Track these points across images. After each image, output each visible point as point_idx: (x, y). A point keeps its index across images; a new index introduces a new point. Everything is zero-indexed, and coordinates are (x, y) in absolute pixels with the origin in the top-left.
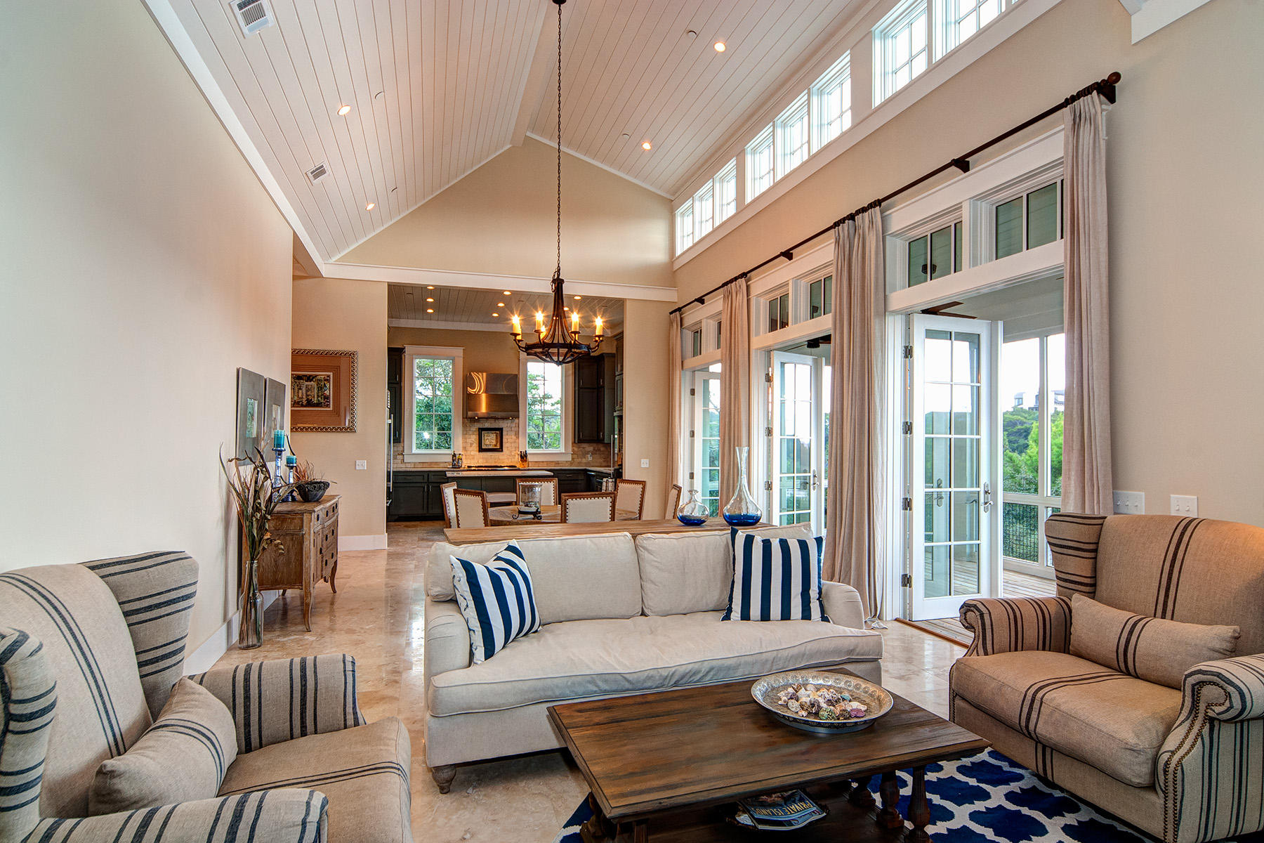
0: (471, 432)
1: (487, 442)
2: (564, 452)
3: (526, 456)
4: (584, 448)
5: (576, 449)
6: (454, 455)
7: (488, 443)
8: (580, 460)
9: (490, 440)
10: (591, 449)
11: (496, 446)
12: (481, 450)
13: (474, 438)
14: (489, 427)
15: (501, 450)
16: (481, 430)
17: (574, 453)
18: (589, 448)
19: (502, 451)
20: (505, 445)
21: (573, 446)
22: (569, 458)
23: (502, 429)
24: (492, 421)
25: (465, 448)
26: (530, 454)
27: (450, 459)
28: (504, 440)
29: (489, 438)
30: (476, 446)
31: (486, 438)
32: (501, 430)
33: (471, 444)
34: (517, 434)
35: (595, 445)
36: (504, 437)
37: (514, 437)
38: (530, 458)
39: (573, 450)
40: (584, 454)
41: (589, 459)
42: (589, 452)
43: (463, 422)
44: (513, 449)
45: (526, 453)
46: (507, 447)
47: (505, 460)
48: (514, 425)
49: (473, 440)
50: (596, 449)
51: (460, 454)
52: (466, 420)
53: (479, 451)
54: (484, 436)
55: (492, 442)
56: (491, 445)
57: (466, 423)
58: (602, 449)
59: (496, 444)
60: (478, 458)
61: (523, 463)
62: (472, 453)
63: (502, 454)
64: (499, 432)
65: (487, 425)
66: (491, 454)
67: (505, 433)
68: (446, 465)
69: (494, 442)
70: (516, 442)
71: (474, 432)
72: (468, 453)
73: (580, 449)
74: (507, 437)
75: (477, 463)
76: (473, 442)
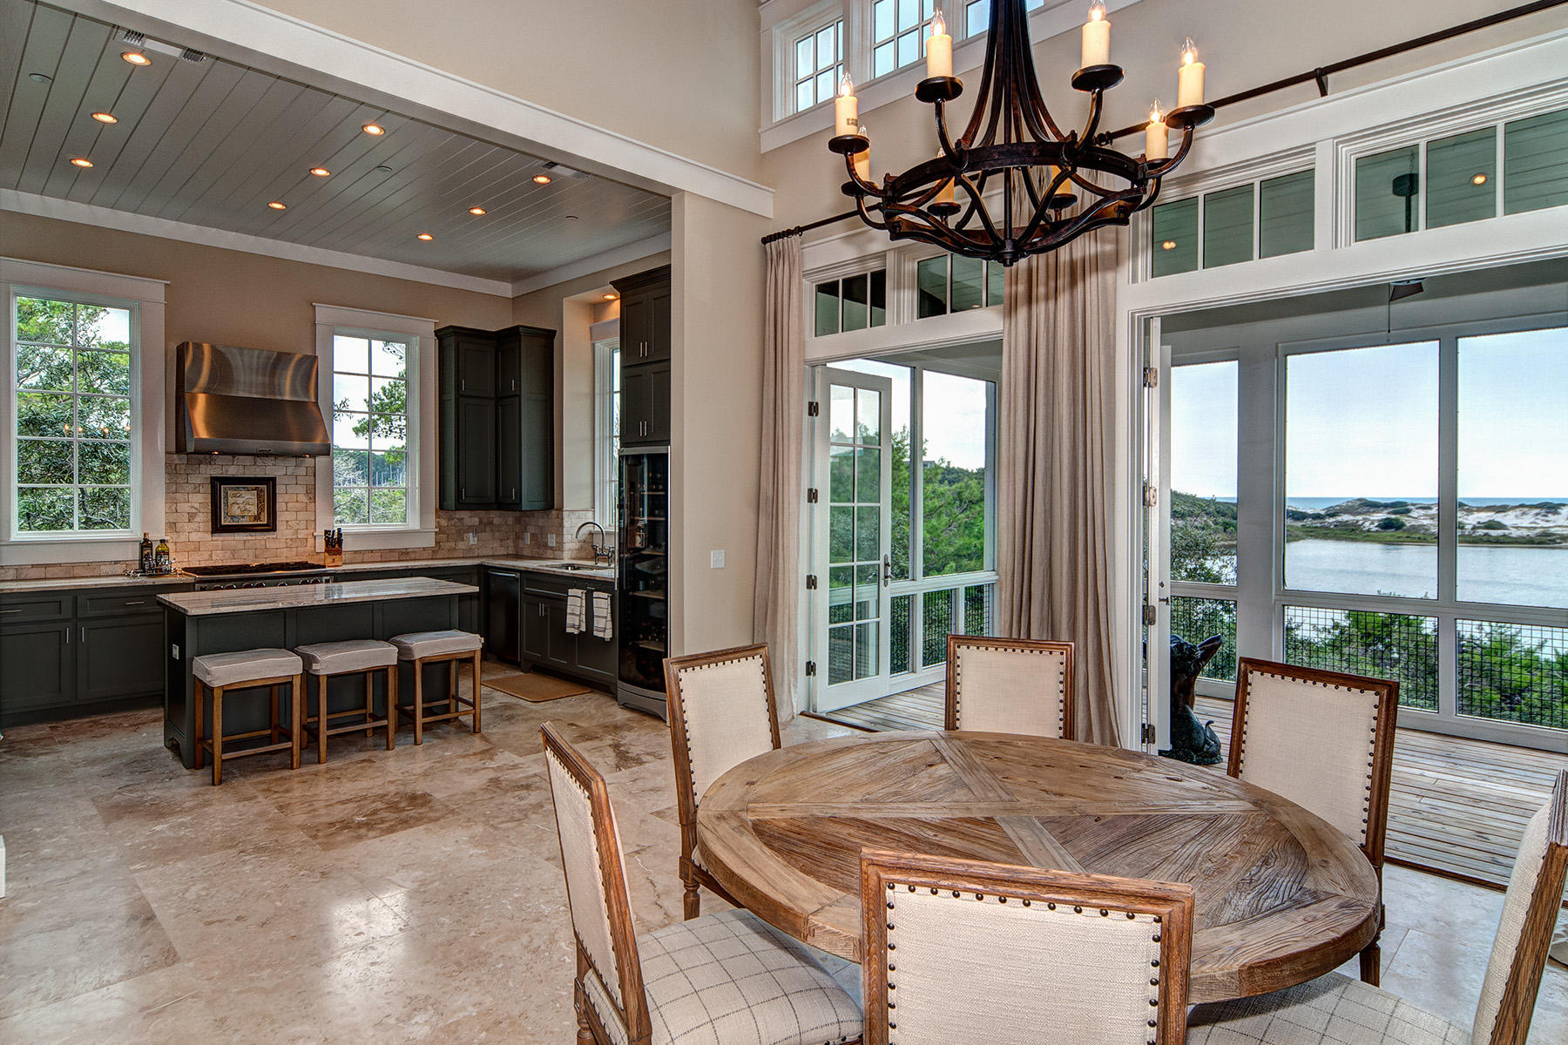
0: (190, 488)
1: (236, 511)
2: (417, 527)
3: (340, 541)
4: (461, 520)
5: (444, 523)
6: (146, 544)
7: (238, 512)
8: (453, 544)
9: (243, 504)
10: (476, 521)
11: (257, 518)
12: (217, 528)
13: (199, 501)
14: (240, 475)
15: (271, 527)
16: (217, 483)
17: (441, 531)
18: (470, 518)
19: (274, 529)
20: (281, 517)
21: (438, 516)
22: (430, 542)
23: (274, 480)
24: (249, 460)
25: (172, 526)
26: (347, 534)
27: (133, 554)
28: (280, 506)
29: (240, 500)
30: (204, 518)
31: (231, 500)
32: (271, 482)
33: (191, 517)
34: (311, 493)
35: (482, 513)
36: (279, 499)
37: (303, 498)
38: (347, 546)
39: (438, 525)
40: (460, 534)
41: (471, 543)
42: (470, 529)
43: (166, 463)
44: (303, 525)
45: (340, 534)
46: (287, 521)
47: (282, 550)
48: (302, 471)
49: (197, 505)
50: (485, 520)
51: (162, 541)
52: (175, 456)
53: (212, 533)
54: (226, 497)
55: (246, 510)
56: (243, 517)
57: (176, 465)
58: (496, 521)
59: (259, 514)
60: (211, 548)
61: (334, 557)
62: (195, 537)
63: (274, 536)
64: (265, 486)
65: (233, 471)
66: (245, 538)
67: (280, 489)
68: (119, 569)
69: (254, 510)
70: (308, 509)
71: (199, 485)
72: (183, 537)
73: (453, 522)
74: (287, 498)
75: (208, 560)
76: (195, 511)
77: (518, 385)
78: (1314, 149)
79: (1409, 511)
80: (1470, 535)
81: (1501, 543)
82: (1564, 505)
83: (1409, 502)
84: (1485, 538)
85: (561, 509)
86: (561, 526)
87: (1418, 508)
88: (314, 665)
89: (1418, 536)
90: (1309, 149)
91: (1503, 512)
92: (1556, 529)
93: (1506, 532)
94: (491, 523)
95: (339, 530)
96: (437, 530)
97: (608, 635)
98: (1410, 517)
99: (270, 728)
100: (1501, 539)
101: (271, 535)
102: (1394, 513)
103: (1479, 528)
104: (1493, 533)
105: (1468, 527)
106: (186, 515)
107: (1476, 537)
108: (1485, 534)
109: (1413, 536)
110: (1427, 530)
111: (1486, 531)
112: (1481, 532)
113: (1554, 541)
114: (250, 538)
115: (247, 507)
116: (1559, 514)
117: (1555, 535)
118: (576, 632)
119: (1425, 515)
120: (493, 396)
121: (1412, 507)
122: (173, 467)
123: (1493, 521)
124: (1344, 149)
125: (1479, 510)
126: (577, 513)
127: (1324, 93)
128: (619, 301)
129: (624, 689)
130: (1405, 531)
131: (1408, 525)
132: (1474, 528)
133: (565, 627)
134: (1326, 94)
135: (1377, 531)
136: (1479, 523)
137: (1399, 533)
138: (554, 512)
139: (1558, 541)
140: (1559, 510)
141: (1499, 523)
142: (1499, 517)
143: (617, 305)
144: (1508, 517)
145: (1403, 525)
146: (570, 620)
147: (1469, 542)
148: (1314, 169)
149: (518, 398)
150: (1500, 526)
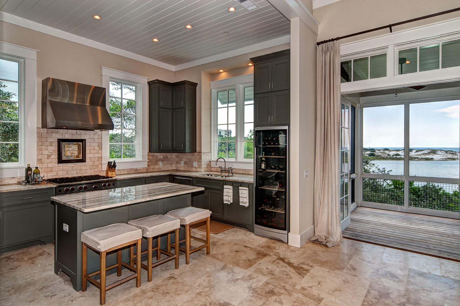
0: (48, 143)
1: (68, 154)
2: (141, 160)
3: (115, 166)
4: (157, 156)
5: (151, 158)
6: (29, 169)
8: (154, 167)
9: (72, 151)
10: (162, 157)
11: (78, 157)
12: (60, 161)
13: (52, 149)
14: (70, 138)
15: (83, 160)
16: (60, 142)
18: (160, 156)
19: (85, 161)
20: (88, 156)
21: (149, 155)
22: (145, 165)
23: (85, 140)
24: (74, 132)
25: (40, 161)
26: (118, 163)
27: (22, 174)
28: (87, 151)
29: (70, 149)
30: (54, 157)
31: (66, 149)
33: (49, 156)
34: (100, 146)
35: (164, 154)
36: (87, 148)
37: (97, 148)
38: (118, 167)
39: (149, 159)
40: (157, 161)
41: (160, 166)
42: (160, 160)
43: (37, 132)
44: (96, 160)
45: (115, 163)
46: (90, 158)
47: (88, 170)
48: (96, 137)
49: (51, 151)
50: (165, 157)
51: (37, 168)
52: (41, 129)
53: (58, 163)
54: (64, 148)
55: (73, 153)
56: (72, 156)
57: (42, 133)
58: (169, 157)
59: (79, 155)
60: (58, 170)
61: (112, 173)
62: (50, 165)
63: (85, 164)
64: (81, 143)
65: (67, 137)
66: (73, 165)
67: (87, 144)
68: (15, 181)
69: (76, 153)
70: (99, 152)
71: (52, 142)
72: (45, 166)
73: (154, 157)
74: (90, 148)
75: (56, 175)
76: (50, 154)
77: (185, 104)
78: (388, 47)
79: (375, 151)
80: (392, 157)
81: (400, 159)
82: (413, 149)
83: (375, 149)
84: (396, 158)
85: (200, 152)
86: (201, 158)
87: (377, 150)
88: (147, 233)
89: (379, 158)
90: (386, 47)
91: (399, 151)
92: (413, 156)
93: (401, 157)
94: (167, 158)
95: (114, 161)
96: (149, 161)
97: (247, 205)
98: (376, 152)
99: (118, 263)
100: (400, 158)
101: (83, 164)
102: (372, 152)
103: (394, 155)
104: (398, 157)
105: (391, 155)
106: (46, 156)
107: (393, 158)
108: (396, 157)
109: (378, 158)
110: (381, 156)
111: (396, 156)
112: (395, 157)
113: (413, 159)
114: (74, 165)
115: (74, 152)
116: (412, 152)
117: (412, 157)
118: (229, 203)
119: (379, 152)
120: (171, 108)
121: (376, 150)
122: (40, 134)
123: (397, 154)
124: (396, 48)
125: (393, 151)
126: (206, 154)
127: (391, 32)
128: (253, 67)
129: (258, 228)
130: (375, 156)
131: (376, 155)
132: (393, 156)
133: (223, 201)
134: (392, 32)
135: (368, 156)
136: (394, 154)
137: (374, 157)
138: (196, 154)
139: (414, 159)
140: (412, 151)
141: (399, 154)
142: (398, 153)
143: (252, 69)
144: (400, 152)
145: (375, 155)
146: (225, 198)
147: (392, 159)
148: (386, 54)
149: (184, 109)
150: (399, 155)
